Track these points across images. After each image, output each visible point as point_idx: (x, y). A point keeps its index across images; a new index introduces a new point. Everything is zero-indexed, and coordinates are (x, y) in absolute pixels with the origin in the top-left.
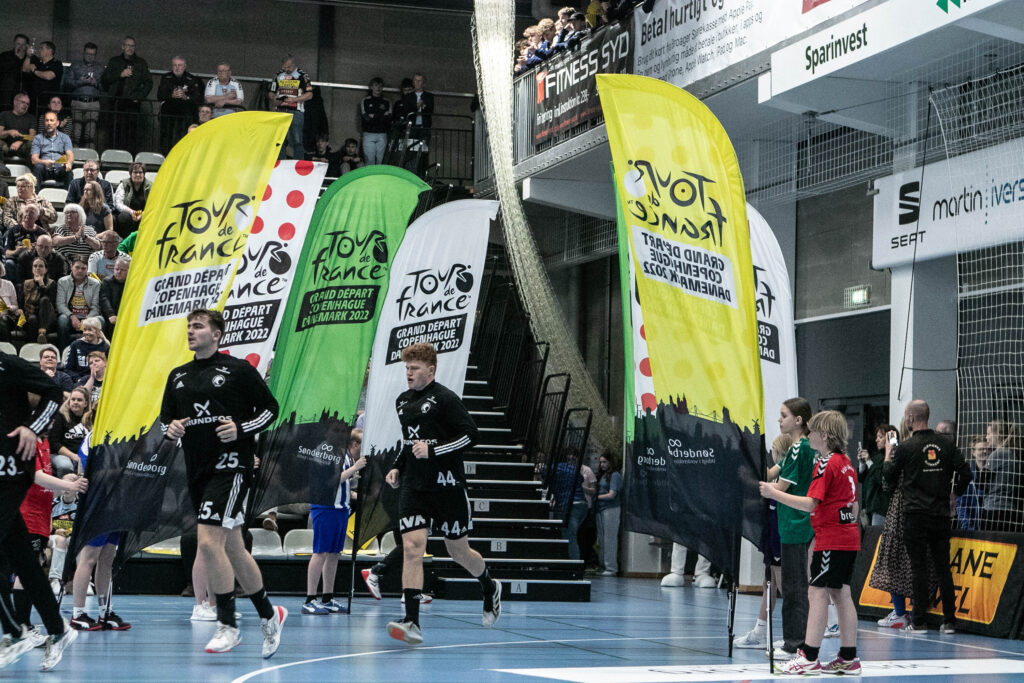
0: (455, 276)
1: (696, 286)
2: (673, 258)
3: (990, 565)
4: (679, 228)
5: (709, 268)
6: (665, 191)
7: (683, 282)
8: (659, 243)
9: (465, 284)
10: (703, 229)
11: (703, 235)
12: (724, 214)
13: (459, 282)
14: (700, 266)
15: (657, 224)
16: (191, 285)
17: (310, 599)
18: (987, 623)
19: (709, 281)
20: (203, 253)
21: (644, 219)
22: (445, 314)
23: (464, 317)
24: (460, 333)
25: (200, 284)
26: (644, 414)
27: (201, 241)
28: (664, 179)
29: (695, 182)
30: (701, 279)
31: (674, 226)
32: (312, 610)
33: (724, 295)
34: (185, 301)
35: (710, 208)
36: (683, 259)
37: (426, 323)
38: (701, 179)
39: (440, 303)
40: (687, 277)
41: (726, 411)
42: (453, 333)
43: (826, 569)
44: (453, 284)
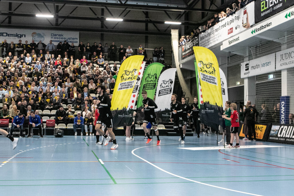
0: (170, 81)
1: (211, 82)
2: (207, 77)
3: (262, 129)
4: (208, 72)
5: (213, 79)
6: (205, 66)
7: (208, 81)
8: (204, 75)
9: (171, 82)
10: (212, 72)
11: (212, 73)
12: (215, 70)
13: (170, 82)
14: (211, 79)
15: (204, 72)
16: (126, 84)
17: (146, 136)
18: (261, 139)
19: (213, 81)
20: (128, 79)
21: (202, 71)
22: (168, 88)
23: (171, 88)
24: (171, 91)
25: (128, 84)
26: (202, 104)
27: (128, 77)
28: (205, 64)
29: (210, 64)
30: (212, 81)
31: (207, 72)
33: (215, 83)
34: (125, 87)
35: (213, 69)
36: (208, 78)
37: (165, 89)
38: (211, 64)
39: (167, 86)
40: (209, 80)
41: (216, 103)
42: (169, 91)
43: (234, 130)
44: (169, 82)
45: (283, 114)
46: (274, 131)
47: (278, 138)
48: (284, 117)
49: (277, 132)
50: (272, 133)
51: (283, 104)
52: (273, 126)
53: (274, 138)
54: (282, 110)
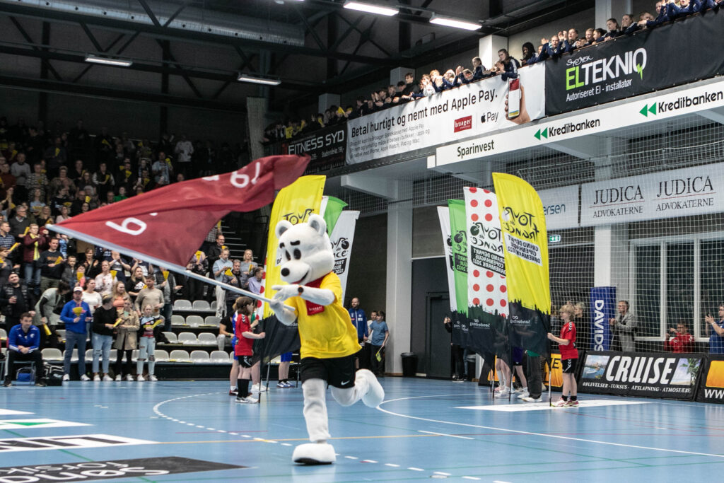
0: (341, 243)
1: (527, 257)
2: (519, 245)
4: (522, 234)
5: (532, 250)
6: (517, 220)
7: (522, 255)
8: (514, 240)
10: (531, 235)
11: (530, 237)
12: (538, 229)
13: (342, 245)
14: (529, 249)
15: (513, 232)
19: (532, 255)
21: (508, 230)
23: (345, 260)
24: (343, 266)
28: (517, 215)
29: (528, 217)
30: (529, 254)
31: (520, 233)
32: (282, 386)
33: (537, 261)
35: (533, 227)
36: (523, 246)
38: (530, 215)
40: (524, 253)
41: (536, 306)
42: (340, 267)
43: (570, 366)
44: (340, 246)
45: (600, 329)
46: (592, 367)
47: (607, 385)
48: (602, 336)
49: (603, 370)
50: (588, 373)
51: (599, 305)
52: (589, 356)
53: (597, 385)
54: (596, 319)
